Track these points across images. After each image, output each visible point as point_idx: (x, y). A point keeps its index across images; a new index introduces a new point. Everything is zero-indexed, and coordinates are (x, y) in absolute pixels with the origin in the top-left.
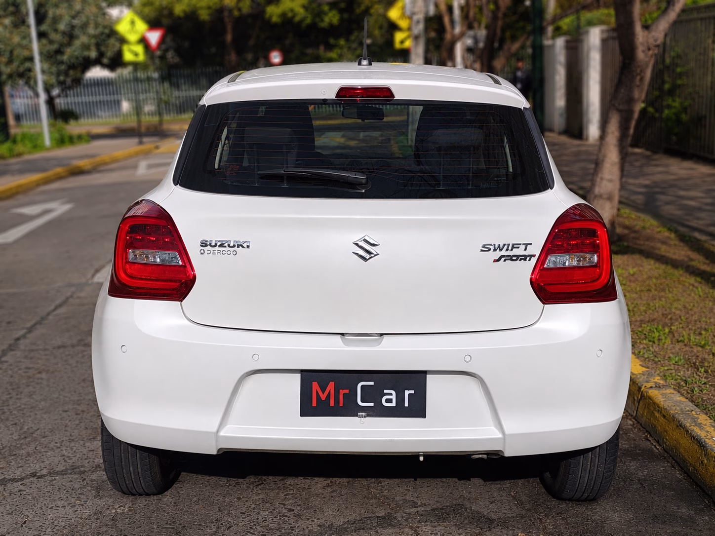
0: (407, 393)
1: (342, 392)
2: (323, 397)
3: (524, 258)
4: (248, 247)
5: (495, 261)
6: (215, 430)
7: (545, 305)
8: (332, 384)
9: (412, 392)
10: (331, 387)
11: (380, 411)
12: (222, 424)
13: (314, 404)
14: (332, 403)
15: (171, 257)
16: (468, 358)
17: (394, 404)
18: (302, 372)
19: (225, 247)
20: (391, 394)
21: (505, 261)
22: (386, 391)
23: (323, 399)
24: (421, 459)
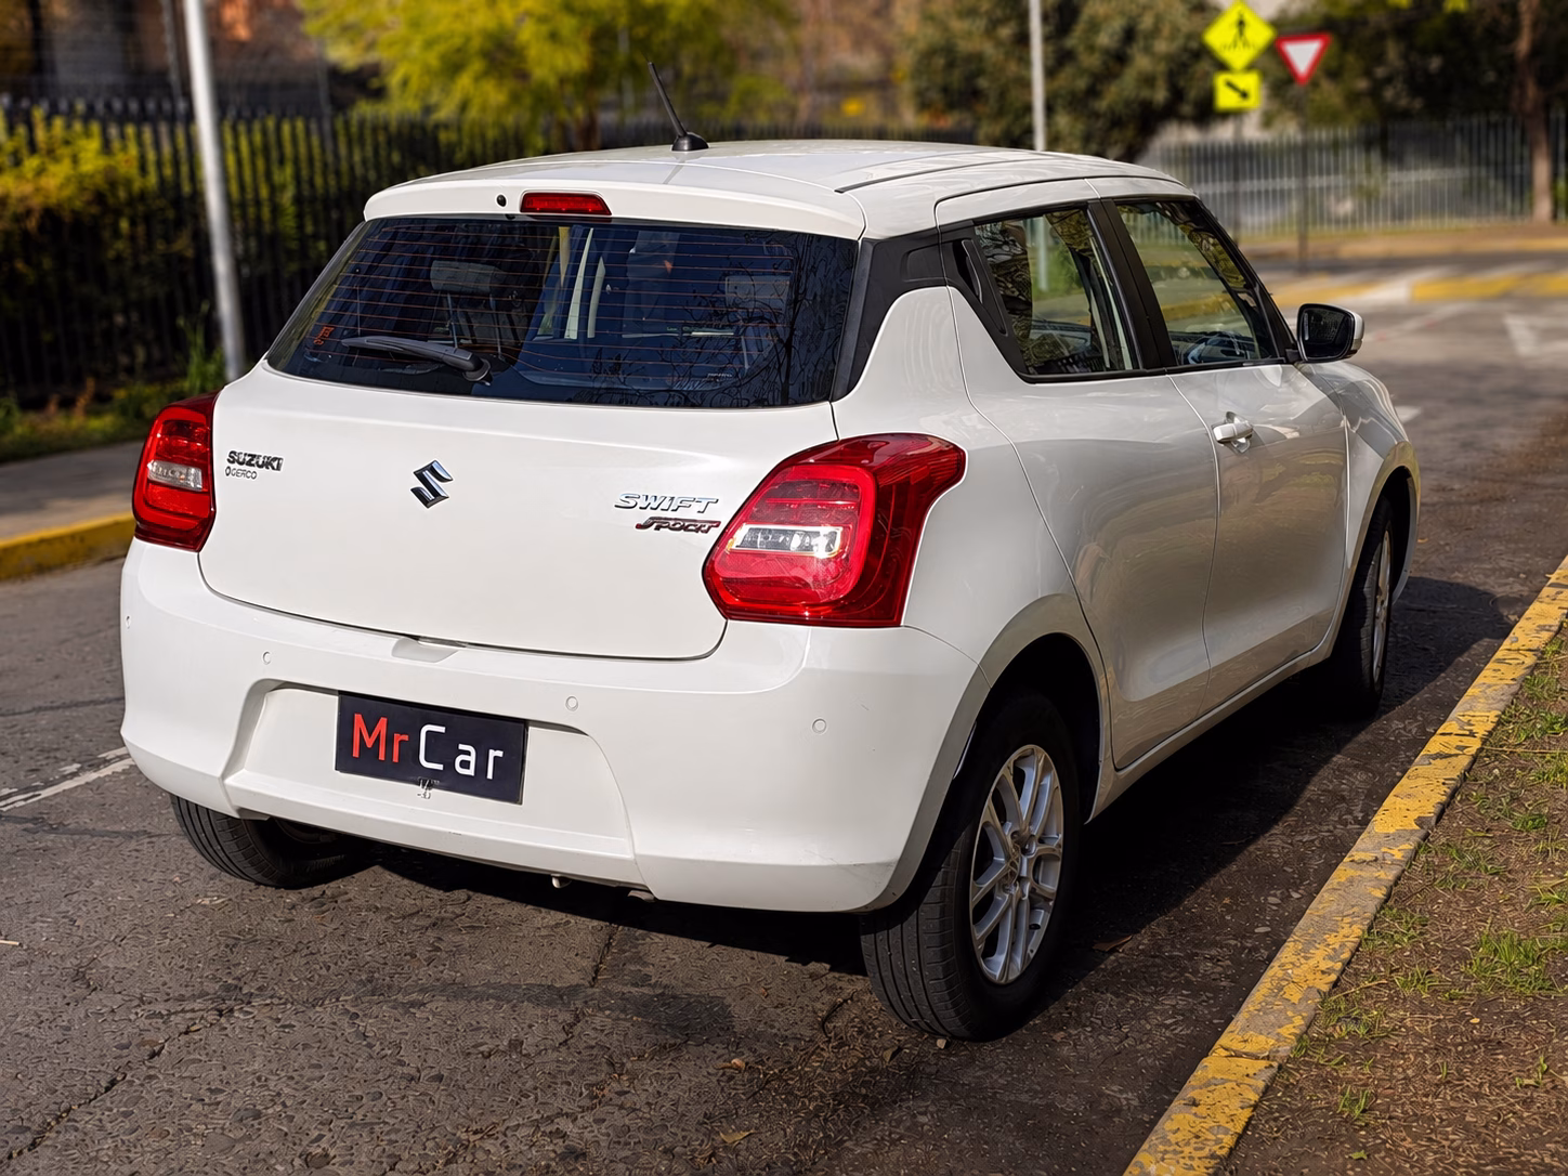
0: (492, 754)
1: (398, 737)
2: (369, 743)
3: (698, 527)
4: (278, 469)
5: (639, 527)
6: (218, 773)
7: (729, 621)
8: (383, 721)
9: (500, 754)
10: (382, 726)
11: (450, 781)
12: (232, 764)
13: (356, 754)
14: (382, 757)
15: (192, 478)
16: (572, 703)
17: (471, 772)
18: (341, 693)
19: (253, 465)
20: (468, 753)
21: (658, 528)
22: (462, 747)
23: (369, 746)
24: (555, 883)
